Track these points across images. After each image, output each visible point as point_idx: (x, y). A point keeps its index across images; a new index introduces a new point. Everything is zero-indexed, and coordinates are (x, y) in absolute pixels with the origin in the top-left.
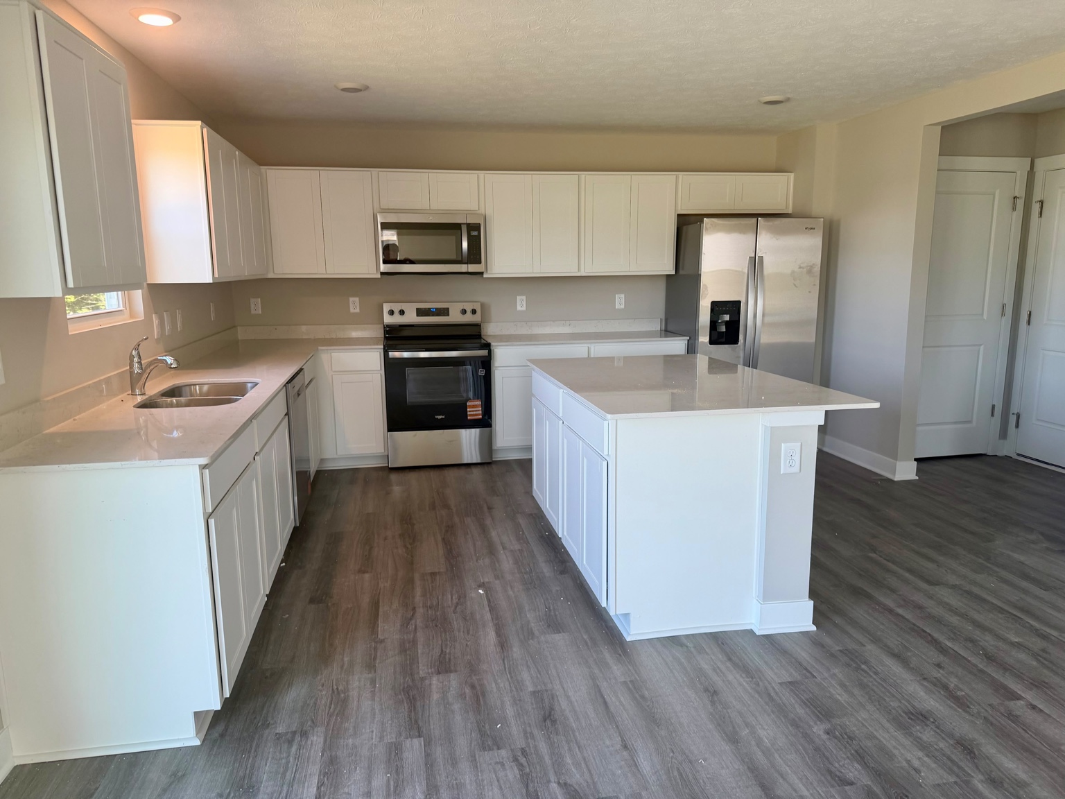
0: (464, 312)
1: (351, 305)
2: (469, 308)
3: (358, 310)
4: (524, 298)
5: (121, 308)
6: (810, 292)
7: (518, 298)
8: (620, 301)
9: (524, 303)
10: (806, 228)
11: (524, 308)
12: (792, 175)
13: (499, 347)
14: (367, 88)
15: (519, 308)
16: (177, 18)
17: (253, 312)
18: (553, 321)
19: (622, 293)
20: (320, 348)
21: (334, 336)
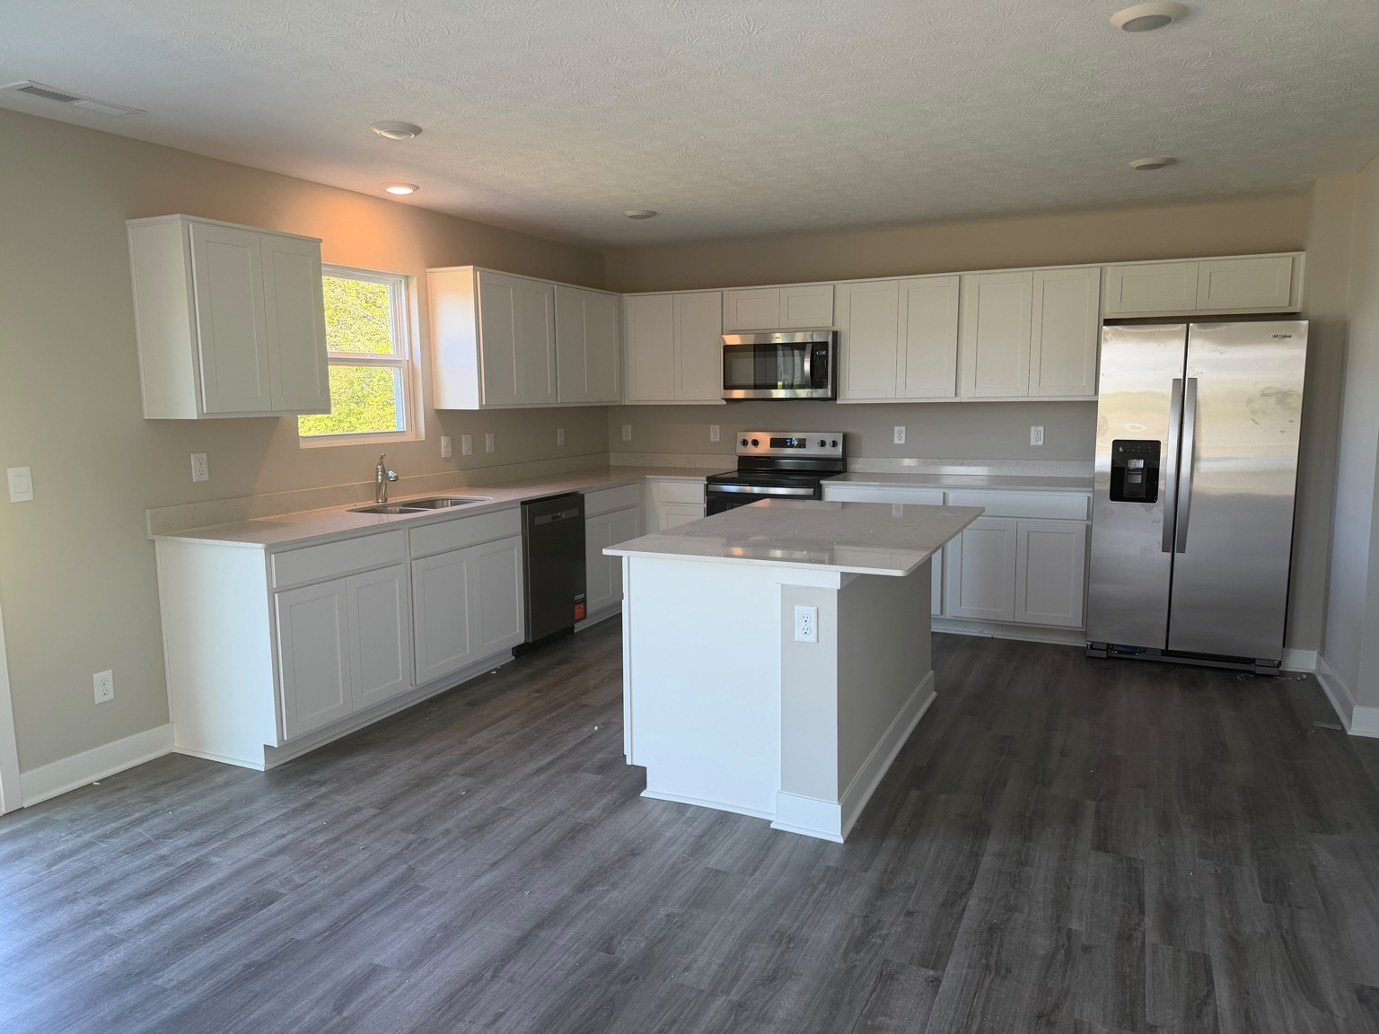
0: (823, 444)
1: (712, 434)
2: (828, 438)
3: (718, 439)
4: (903, 428)
5: (405, 430)
6: (1282, 432)
7: (896, 429)
8: (1037, 436)
9: (903, 435)
10: (1275, 336)
11: (903, 442)
12: (1302, 256)
13: (832, 487)
14: (654, 214)
15: (896, 441)
16: (416, 188)
17: (624, 438)
18: (940, 459)
19: (1041, 426)
20: (648, 476)
21: (693, 466)
